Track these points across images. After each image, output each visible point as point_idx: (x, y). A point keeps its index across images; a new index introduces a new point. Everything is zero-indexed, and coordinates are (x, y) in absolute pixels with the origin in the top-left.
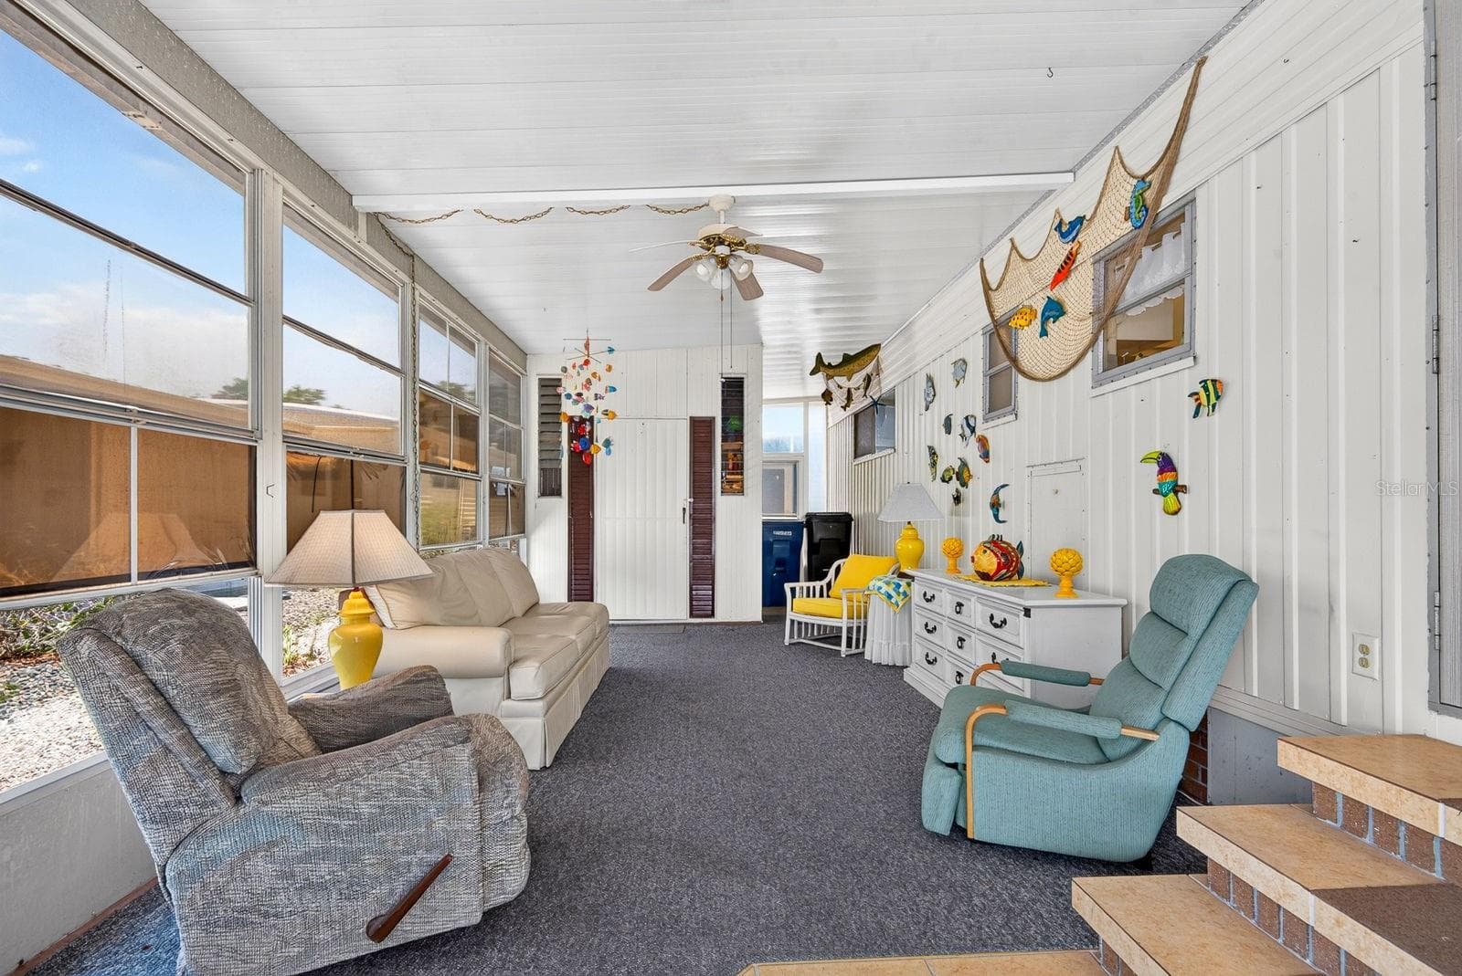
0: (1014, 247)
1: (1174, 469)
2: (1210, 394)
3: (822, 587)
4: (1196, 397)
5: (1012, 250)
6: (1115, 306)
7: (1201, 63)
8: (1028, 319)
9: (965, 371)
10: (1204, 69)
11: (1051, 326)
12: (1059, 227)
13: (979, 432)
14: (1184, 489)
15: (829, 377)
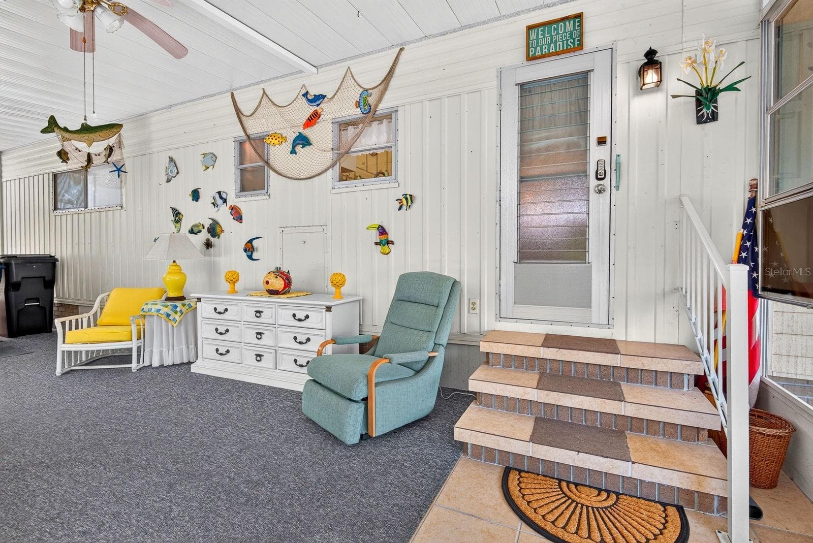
0: (264, 93)
1: (387, 234)
2: (407, 201)
3: (89, 317)
4: (400, 201)
5: (263, 95)
6: (350, 149)
7: (402, 50)
8: (280, 141)
9: (215, 162)
10: (403, 53)
11: (298, 148)
12: (306, 95)
13: (230, 202)
14: (392, 243)
15: (64, 139)
